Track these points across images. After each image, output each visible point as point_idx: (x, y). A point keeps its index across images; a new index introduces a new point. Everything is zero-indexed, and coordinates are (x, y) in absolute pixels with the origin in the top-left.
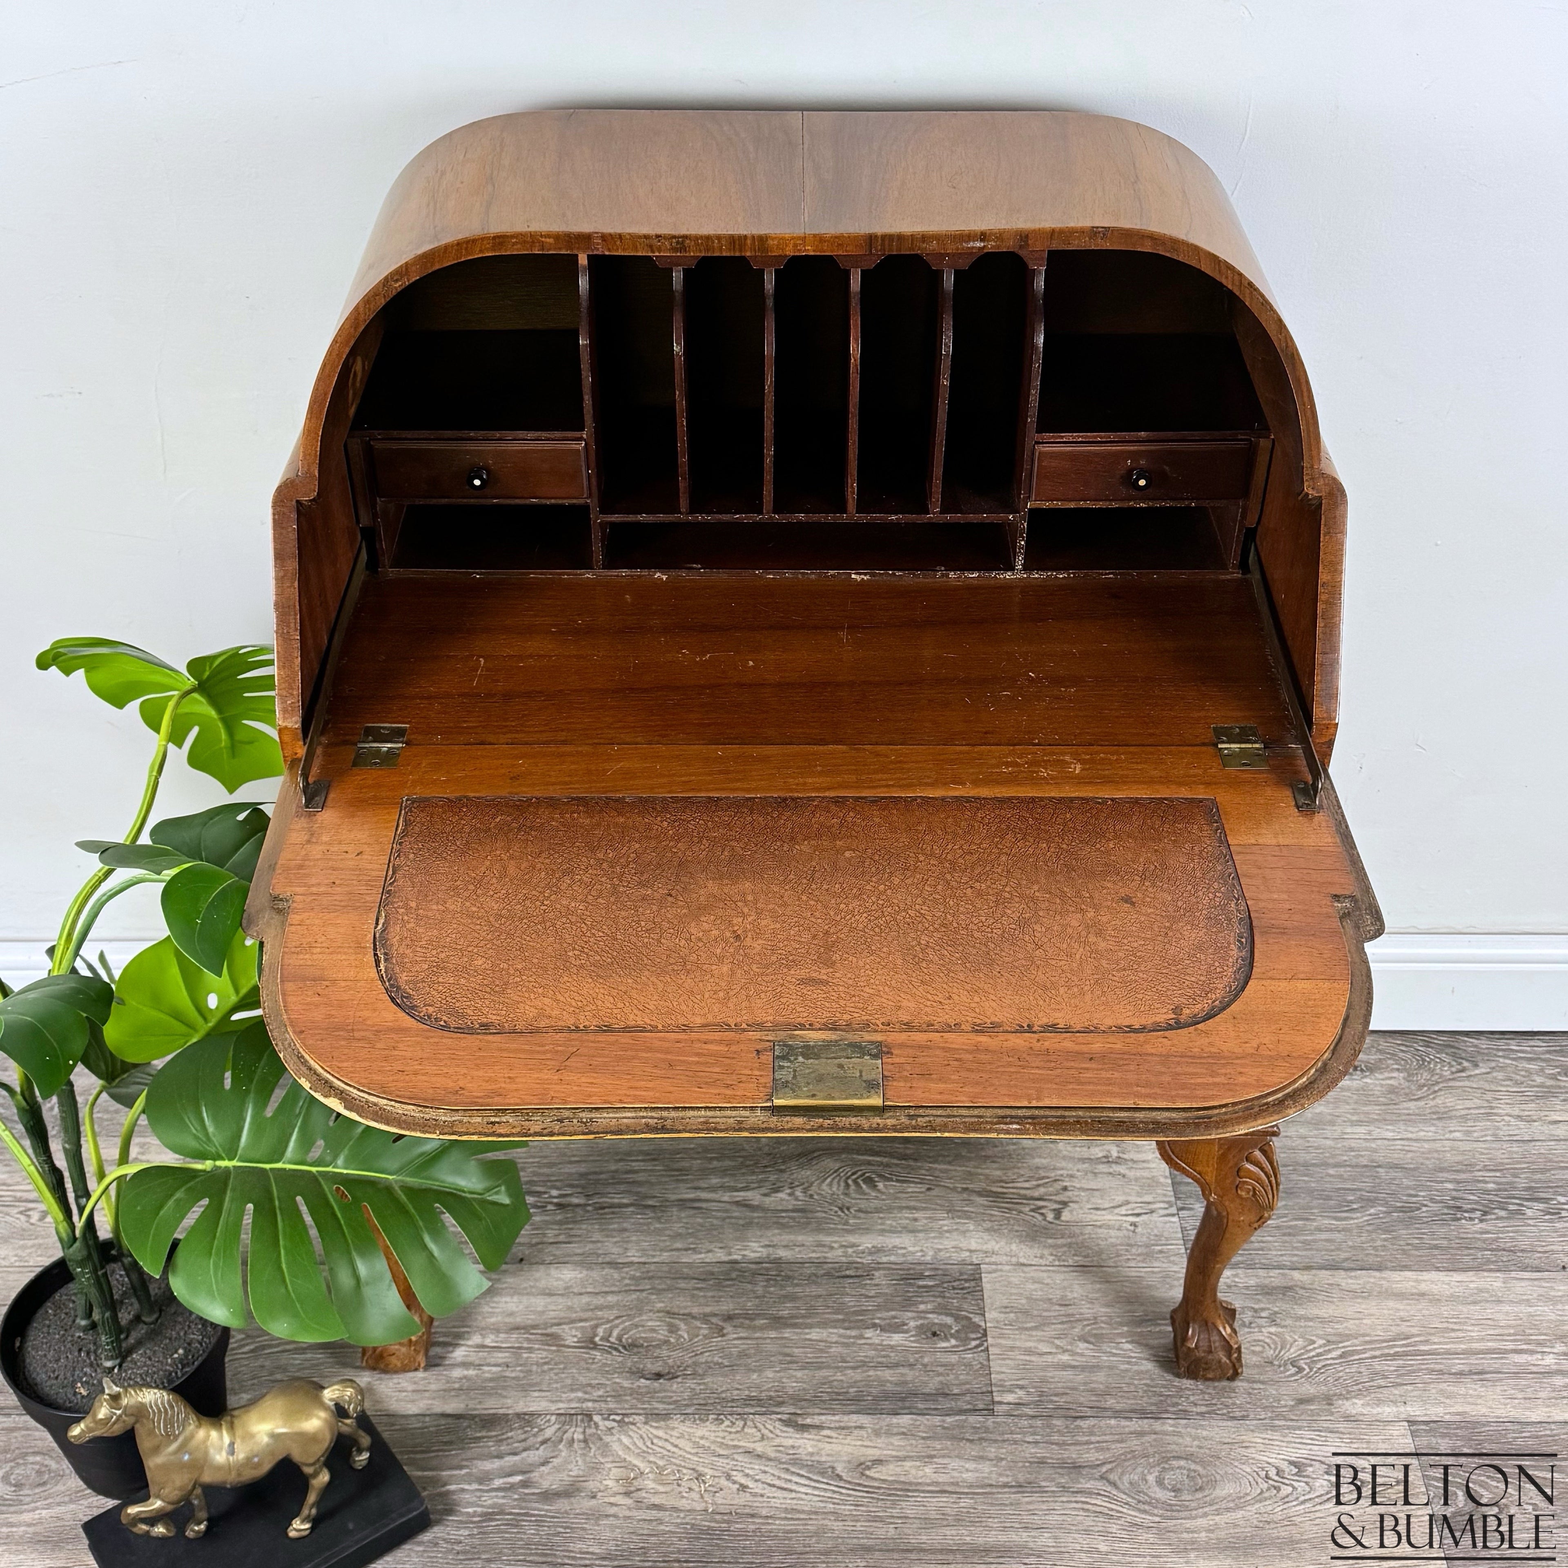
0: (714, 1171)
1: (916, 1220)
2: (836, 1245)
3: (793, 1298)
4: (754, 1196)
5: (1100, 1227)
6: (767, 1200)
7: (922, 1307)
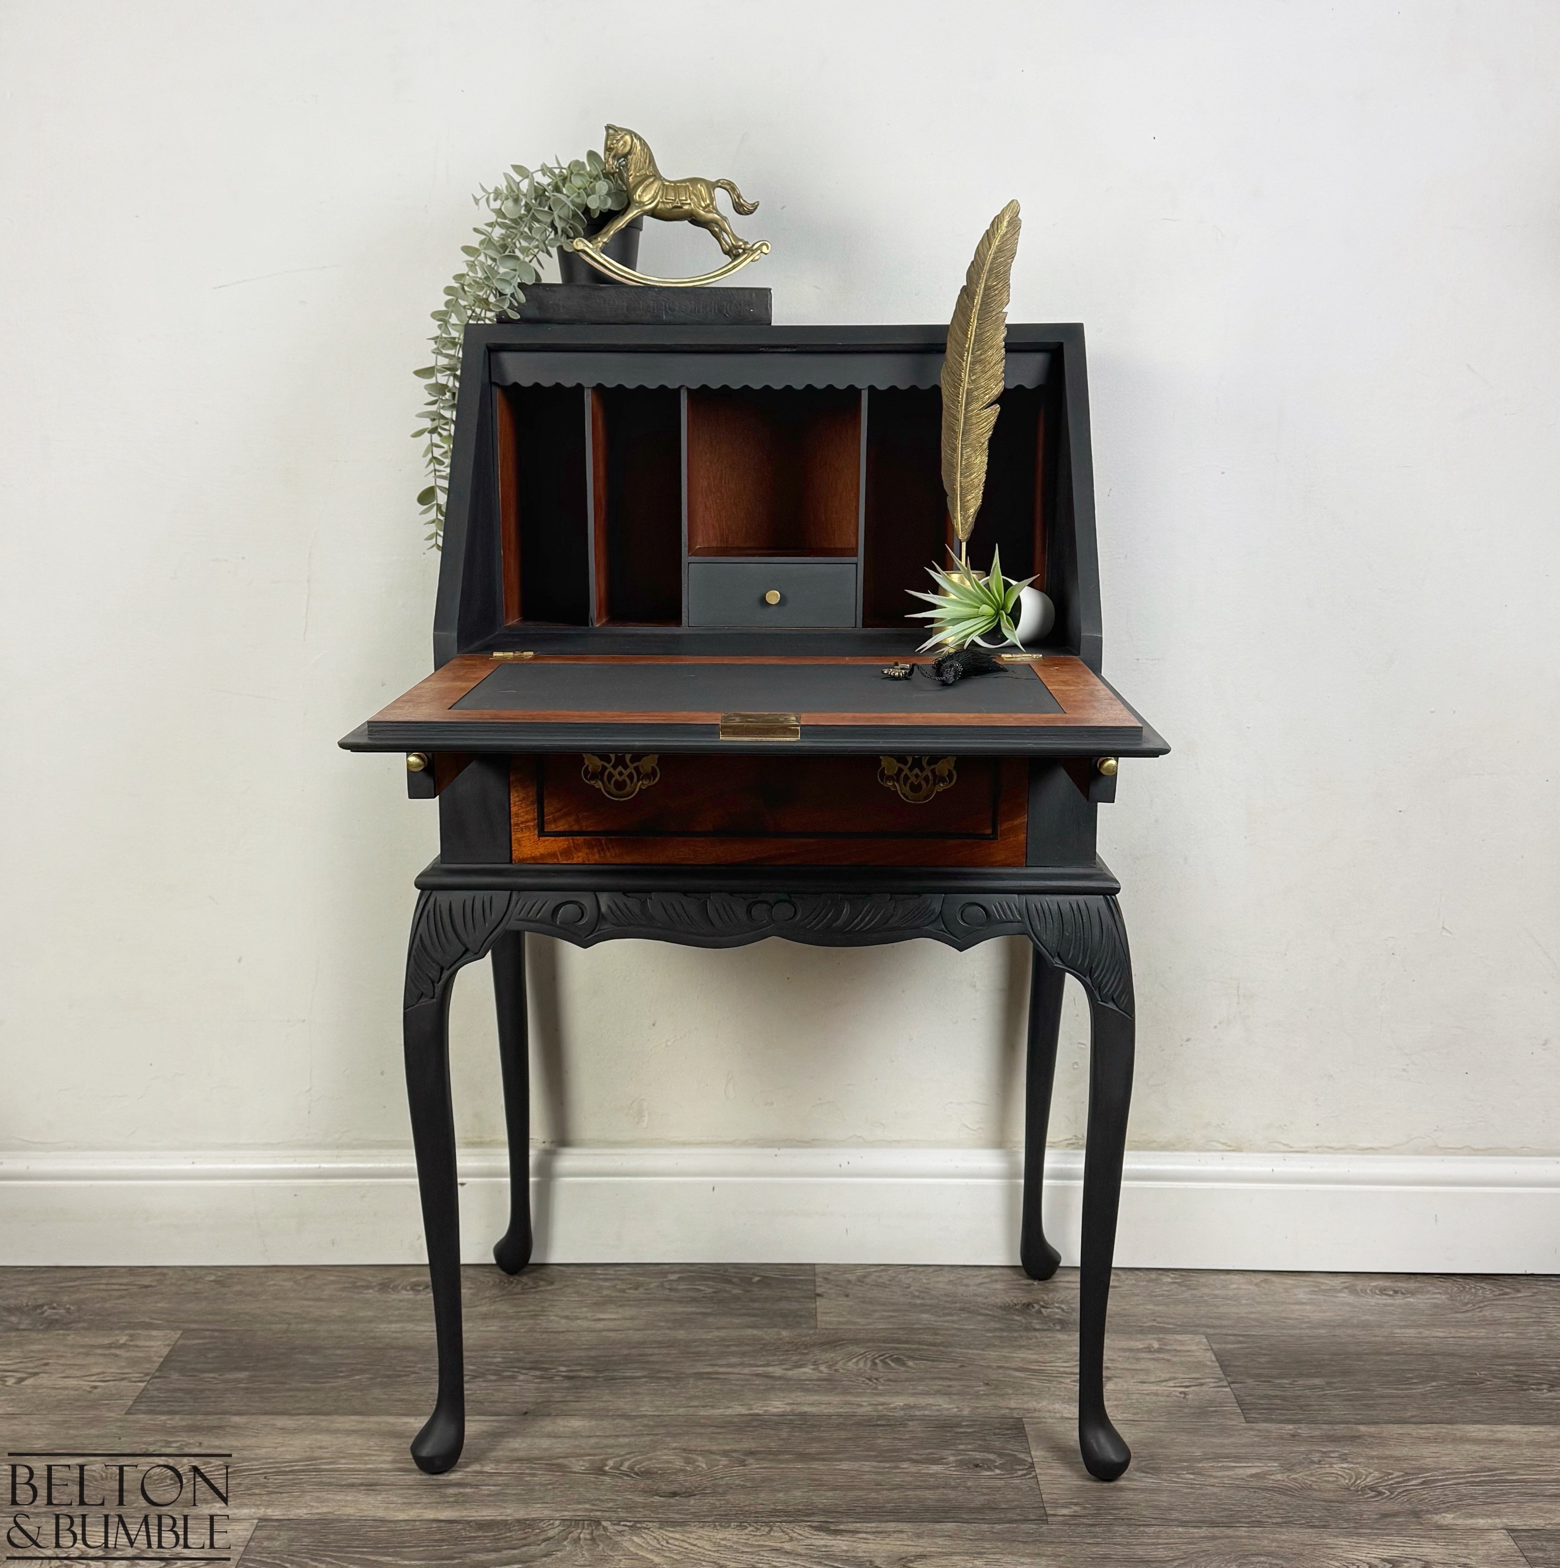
0: (733, 1354)
1: (950, 1386)
2: (864, 1404)
3: (820, 1440)
4: (777, 1371)
5: (1148, 1394)
6: (790, 1373)
7: (962, 1447)
